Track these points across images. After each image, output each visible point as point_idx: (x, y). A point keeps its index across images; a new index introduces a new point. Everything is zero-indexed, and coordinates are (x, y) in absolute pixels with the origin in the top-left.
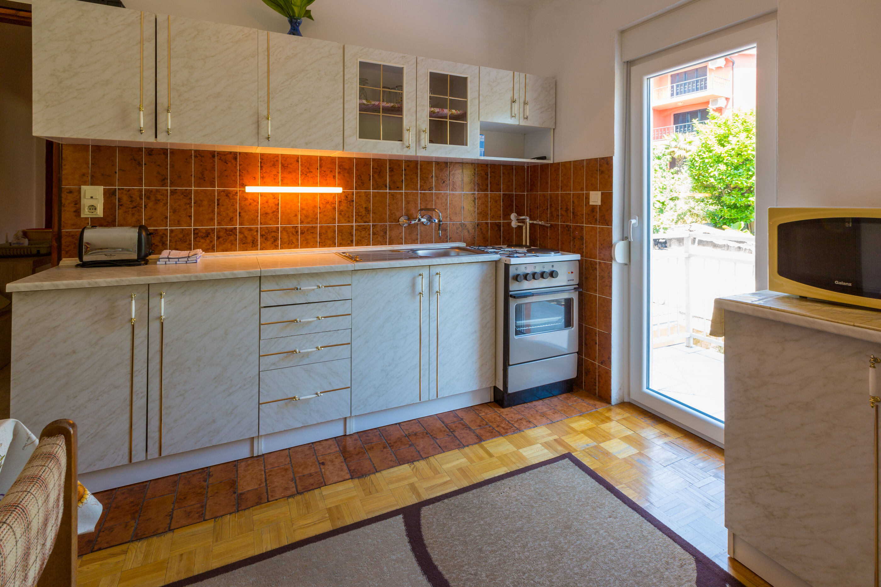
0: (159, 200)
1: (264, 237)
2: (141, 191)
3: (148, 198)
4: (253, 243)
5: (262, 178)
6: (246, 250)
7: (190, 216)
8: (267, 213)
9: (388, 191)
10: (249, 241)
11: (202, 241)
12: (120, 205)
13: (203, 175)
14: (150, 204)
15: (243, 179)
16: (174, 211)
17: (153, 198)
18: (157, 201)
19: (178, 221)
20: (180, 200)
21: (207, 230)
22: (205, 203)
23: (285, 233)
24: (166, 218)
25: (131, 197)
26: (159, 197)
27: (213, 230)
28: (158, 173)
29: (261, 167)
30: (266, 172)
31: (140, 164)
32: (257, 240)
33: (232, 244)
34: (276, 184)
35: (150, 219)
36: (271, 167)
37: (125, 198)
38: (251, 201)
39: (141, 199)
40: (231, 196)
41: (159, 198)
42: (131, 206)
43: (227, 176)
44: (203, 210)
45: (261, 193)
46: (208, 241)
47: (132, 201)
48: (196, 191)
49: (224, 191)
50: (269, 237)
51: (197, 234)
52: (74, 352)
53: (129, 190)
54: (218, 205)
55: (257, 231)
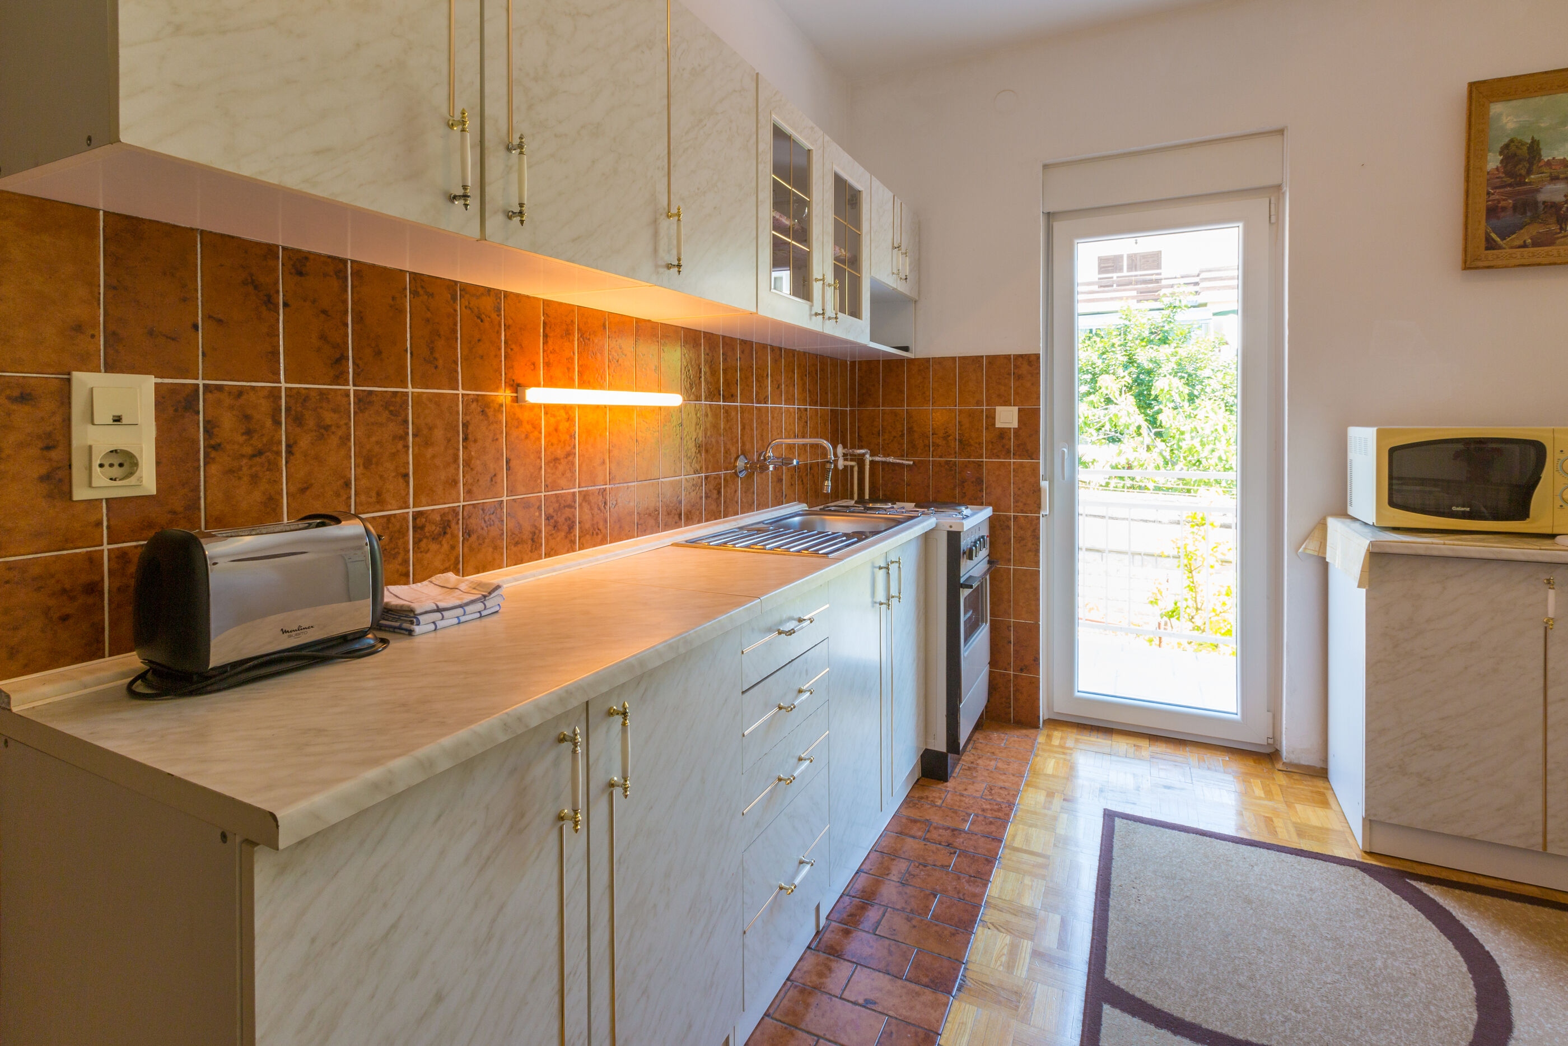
0: (327, 428)
1: (552, 521)
2: (274, 395)
3: (297, 420)
4: (532, 539)
5: (547, 365)
6: (521, 562)
7: (406, 476)
8: (556, 460)
10: (525, 537)
11: (434, 547)
12: (213, 447)
13: (432, 350)
14: (304, 442)
15: (512, 367)
16: (368, 461)
17: (311, 423)
18: (323, 430)
19: (379, 494)
20: (381, 425)
21: (443, 514)
22: (439, 434)
23: (586, 508)
24: (347, 485)
25: (247, 418)
26: (329, 417)
27: (454, 511)
28: (323, 337)
29: (546, 336)
30: (553, 352)
31: (269, 302)
32: (540, 531)
33: (495, 548)
34: (569, 384)
35: (303, 490)
36: (562, 337)
37: (228, 422)
38: (529, 427)
39: (277, 423)
40: (490, 412)
41: (328, 422)
42: (248, 450)
43: (482, 357)
44: (434, 457)
45: (544, 404)
46: (446, 547)
47: (249, 433)
48: (418, 399)
49: (477, 399)
50: (561, 520)
51: (422, 528)
53: (240, 392)
54: (465, 439)
55: (539, 508)
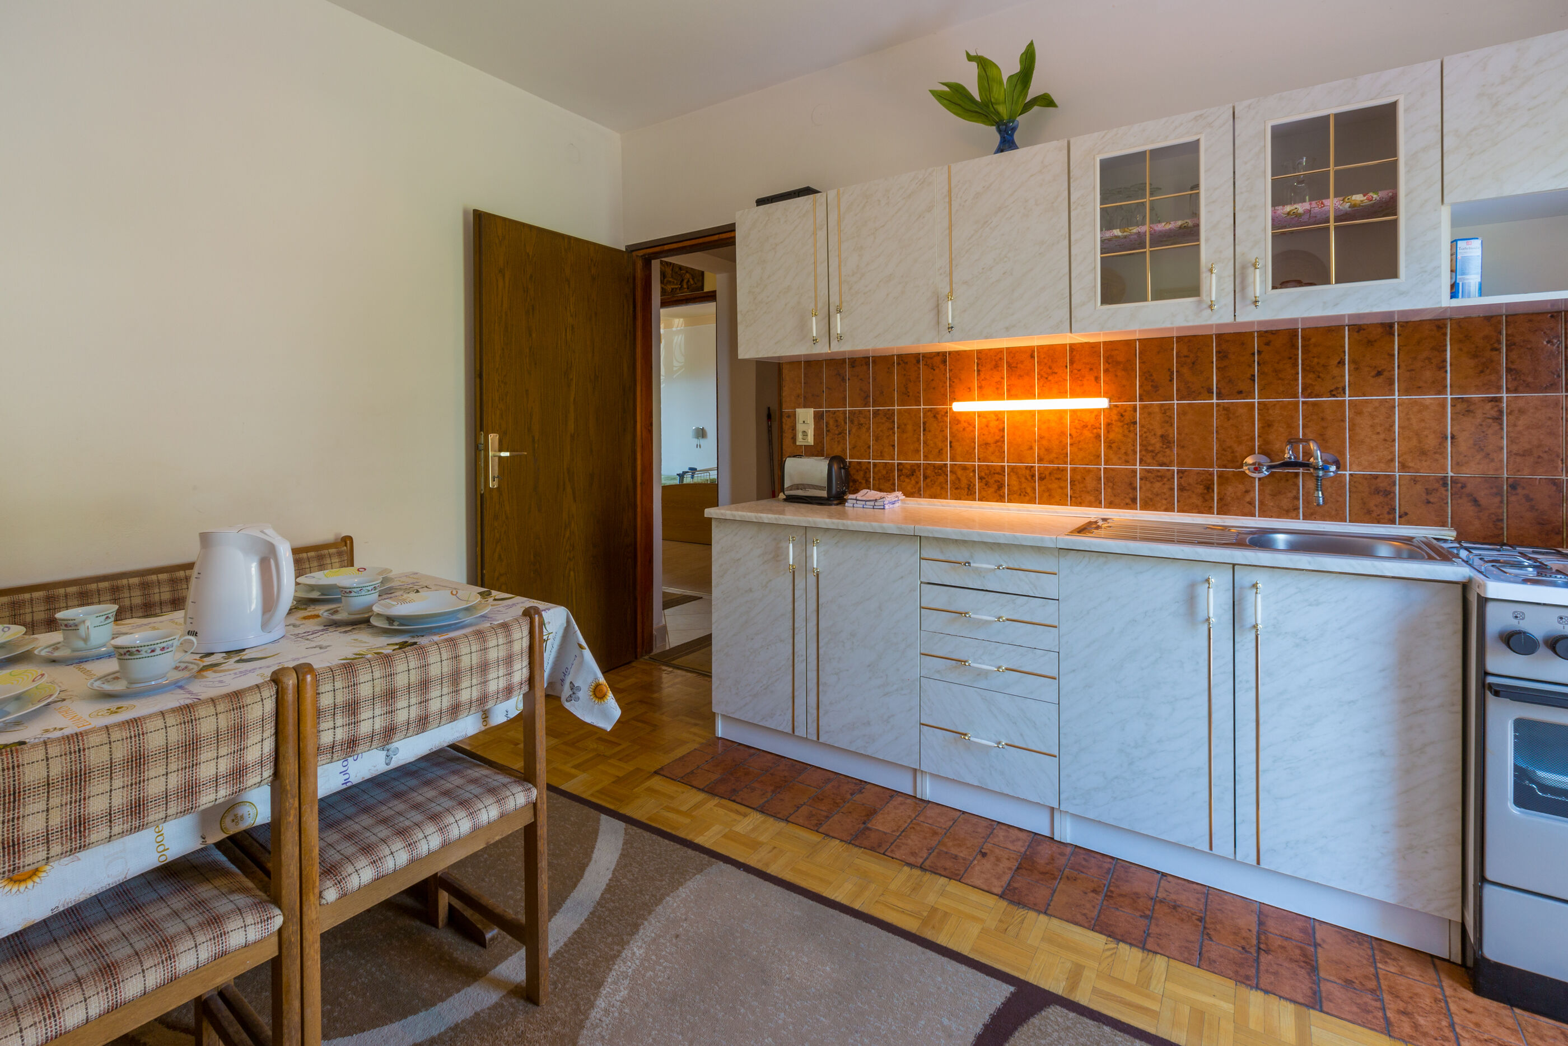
0: (862, 424)
1: (984, 481)
2: (845, 412)
3: (852, 421)
4: (968, 488)
5: (980, 387)
6: (960, 499)
7: (893, 446)
8: (987, 444)
9: (1215, 401)
10: (963, 486)
11: (907, 480)
12: (828, 431)
13: (907, 388)
14: (854, 431)
15: (954, 392)
16: (877, 439)
17: (856, 423)
18: (860, 425)
19: (881, 452)
20: (883, 423)
21: (912, 465)
22: (910, 427)
23: (1014, 477)
24: (869, 447)
25: (837, 421)
26: (862, 420)
27: (919, 465)
28: (861, 389)
29: (979, 371)
30: (985, 379)
31: (844, 380)
32: (975, 485)
33: (942, 488)
34: (1000, 397)
35: (854, 448)
36: (992, 369)
37: (831, 422)
38: (966, 425)
39: (846, 423)
40: (939, 417)
41: (862, 422)
42: (837, 432)
43: (934, 388)
44: (907, 438)
45: (978, 412)
46: (913, 482)
47: (837, 426)
48: (899, 411)
49: (930, 410)
50: (992, 481)
51: (902, 470)
52: (751, 590)
53: (835, 412)
54: (924, 430)
55: (974, 471)
